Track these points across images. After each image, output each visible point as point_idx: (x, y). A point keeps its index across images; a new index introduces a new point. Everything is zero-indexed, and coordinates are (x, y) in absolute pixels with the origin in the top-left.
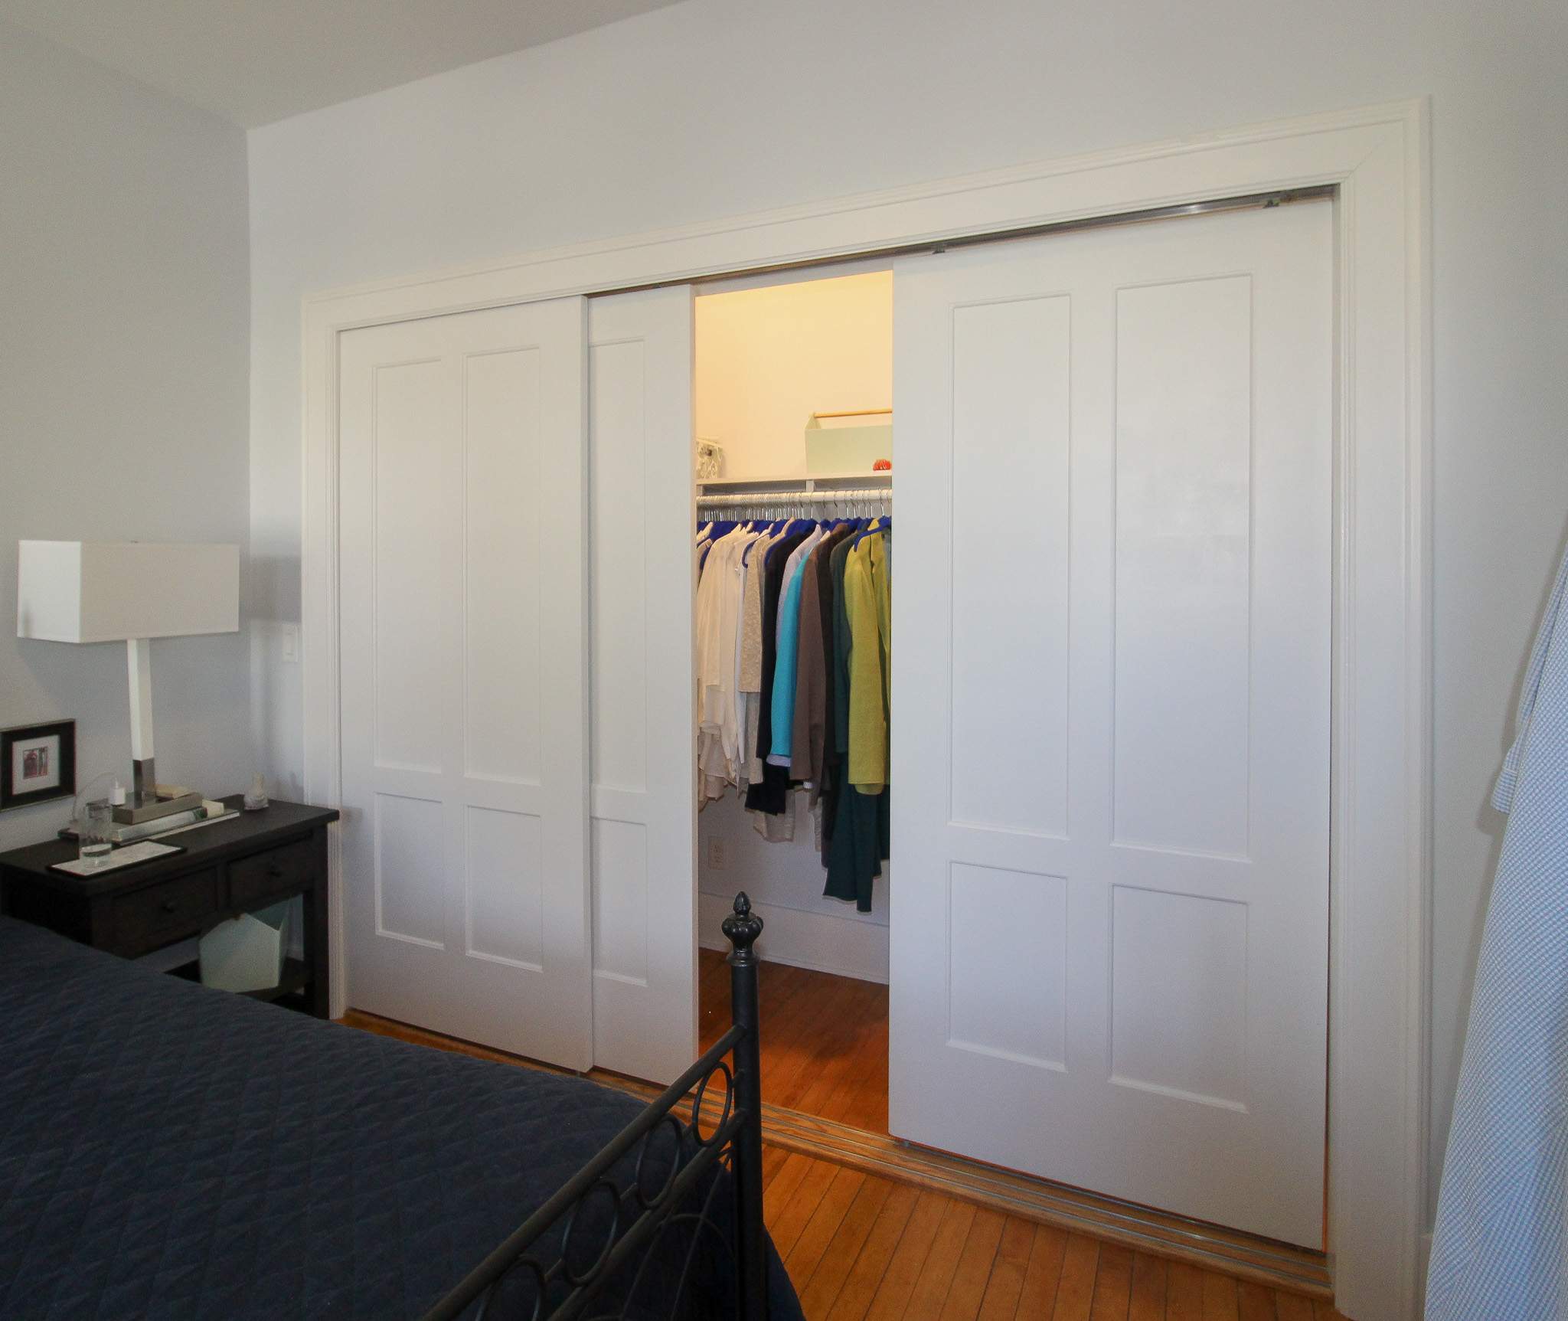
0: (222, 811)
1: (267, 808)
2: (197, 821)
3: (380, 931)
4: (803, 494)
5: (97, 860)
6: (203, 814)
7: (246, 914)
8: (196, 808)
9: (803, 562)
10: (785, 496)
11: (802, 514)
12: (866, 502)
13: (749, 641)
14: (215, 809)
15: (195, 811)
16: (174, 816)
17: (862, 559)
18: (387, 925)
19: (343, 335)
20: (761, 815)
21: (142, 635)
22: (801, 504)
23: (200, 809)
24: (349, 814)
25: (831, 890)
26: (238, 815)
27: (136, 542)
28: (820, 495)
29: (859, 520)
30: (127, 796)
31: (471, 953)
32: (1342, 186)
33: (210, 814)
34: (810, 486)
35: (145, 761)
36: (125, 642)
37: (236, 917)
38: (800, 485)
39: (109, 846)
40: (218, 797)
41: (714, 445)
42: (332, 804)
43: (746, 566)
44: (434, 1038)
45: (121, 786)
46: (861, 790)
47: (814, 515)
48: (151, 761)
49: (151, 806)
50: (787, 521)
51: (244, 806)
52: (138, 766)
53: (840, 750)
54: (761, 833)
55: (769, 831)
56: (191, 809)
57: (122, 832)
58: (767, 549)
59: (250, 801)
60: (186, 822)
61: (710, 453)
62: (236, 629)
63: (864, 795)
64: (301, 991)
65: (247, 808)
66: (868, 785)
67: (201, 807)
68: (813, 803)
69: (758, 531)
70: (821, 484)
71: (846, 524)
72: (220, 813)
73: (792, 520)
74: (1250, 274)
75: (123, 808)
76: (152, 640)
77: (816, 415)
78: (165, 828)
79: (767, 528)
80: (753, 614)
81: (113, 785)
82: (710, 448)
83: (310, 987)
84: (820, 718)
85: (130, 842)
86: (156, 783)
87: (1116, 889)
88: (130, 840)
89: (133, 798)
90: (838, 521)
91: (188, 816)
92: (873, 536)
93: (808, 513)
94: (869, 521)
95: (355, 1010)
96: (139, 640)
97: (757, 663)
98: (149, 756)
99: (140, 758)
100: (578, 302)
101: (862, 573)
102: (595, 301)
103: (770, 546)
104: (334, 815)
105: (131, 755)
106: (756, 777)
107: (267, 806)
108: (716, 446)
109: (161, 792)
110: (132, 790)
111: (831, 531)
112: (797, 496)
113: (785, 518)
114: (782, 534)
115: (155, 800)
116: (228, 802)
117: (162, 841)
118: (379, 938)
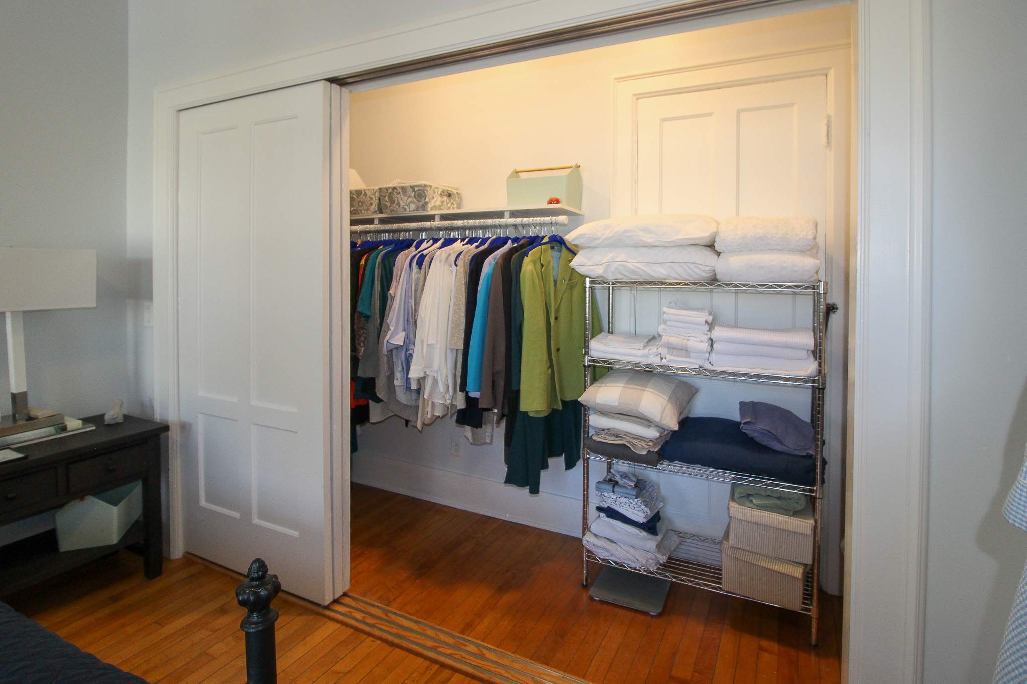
0: (81, 426)
1: (122, 423)
2: (57, 433)
3: (203, 503)
4: (502, 220)
6: (64, 429)
7: (90, 496)
8: (58, 425)
9: (494, 263)
10: (489, 222)
11: (501, 233)
12: (542, 225)
13: (456, 315)
14: (74, 424)
15: (55, 427)
16: (41, 430)
17: (534, 262)
18: (209, 499)
19: (181, 113)
20: (468, 428)
21: (19, 309)
22: (500, 226)
23: (62, 425)
24: (183, 427)
25: (509, 480)
26: (94, 428)
28: (512, 221)
29: (537, 236)
31: (256, 521)
33: (70, 428)
34: (507, 215)
35: (20, 394)
36: (4, 313)
37: (82, 499)
38: (500, 215)
41: (453, 190)
42: (172, 419)
43: (456, 265)
44: (235, 575)
46: (531, 415)
47: (508, 233)
48: (24, 395)
49: (23, 423)
50: (490, 237)
51: (104, 422)
52: (14, 396)
53: (514, 388)
54: (468, 440)
55: (474, 439)
56: (53, 426)
58: (472, 255)
59: (108, 419)
60: (48, 434)
61: (449, 196)
62: (95, 306)
63: (533, 417)
65: (106, 423)
66: (536, 412)
67: (62, 423)
68: (498, 423)
69: (470, 244)
70: (514, 214)
71: (528, 239)
72: (78, 427)
73: (494, 237)
76: (24, 312)
77: (516, 171)
78: (27, 439)
79: (477, 242)
80: (459, 298)
82: (449, 192)
83: (147, 539)
84: (501, 366)
86: (28, 407)
89: (10, 418)
90: (524, 237)
91: (51, 430)
92: (543, 247)
93: (505, 232)
94: (543, 237)
95: (190, 554)
96: (13, 313)
97: (462, 330)
98: (23, 389)
99: (14, 392)
100: (321, 84)
101: (532, 271)
103: (475, 253)
104: (166, 428)
105: (9, 390)
106: (461, 404)
108: (455, 192)
109: (32, 413)
110: (9, 412)
111: (517, 243)
112: (498, 221)
113: (490, 236)
114: (486, 245)
115: (27, 418)
116: (86, 421)
117: (17, 450)
118: (202, 507)
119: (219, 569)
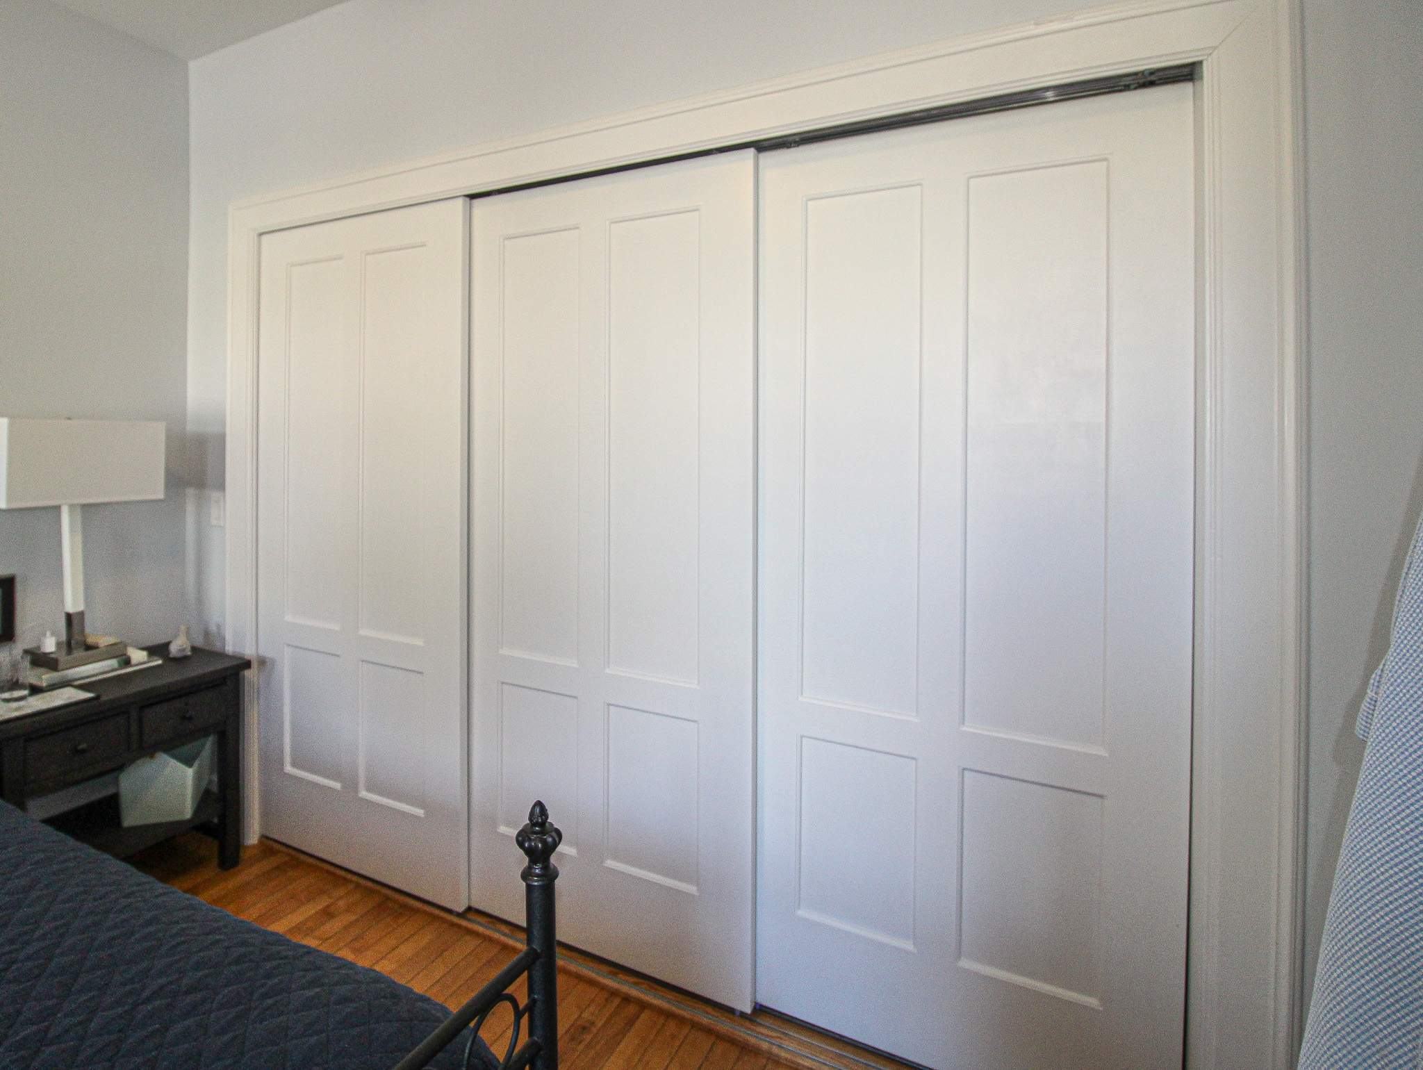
0: (145, 659)
1: (190, 656)
2: (121, 667)
3: (289, 768)
5: (15, 705)
6: (127, 662)
7: (160, 753)
8: (122, 655)
14: (138, 657)
15: (119, 659)
16: (98, 664)
18: (295, 765)
19: (264, 238)
21: (76, 501)
23: (124, 657)
24: (262, 662)
26: (160, 662)
27: (69, 419)
30: (59, 644)
31: (364, 794)
32: (1205, 64)
33: (134, 661)
35: (76, 614)
36: (57, 509)
37: (152, 756)
39: (26, 692)
40: (143, 646)
42: (249, 651)
44: (332, 869)
45: (52, 634)
48: (81, 615)
49: (79, 653)
51: (169, 654)
52: (69, 617)
56: (114, 657)
57: (46, 678)
59: (174, 649)
60: (110, 668)
62: (163, 498)
64: (216, 820)
65: (171, 656)
67: (125, 655)
72: (143, 661)
74: (1106, 160)
75: (53, 656)
76: (85, 506)
78: (92, 673)
81: (45, 635)
83: (223, 817)
85: (53, 687)
86: (86, 632)
87: (966, 773)
88: (54, 685)
89: (65, 646)
91: (113, 663)
95: (267, 838)
96: (72, 506)
98: (81, 608)
99: (70, 611)
100: (460, 201)
102: (476, 202)
104: (247, 664)
105: (63, 605)
107: (189, 653)
109: (90, 640)
110: (64, 638)
115: (84, 647)
116: (153, 651)
117: (82, 687)
118: (288, 774)
119: (311, 860)
